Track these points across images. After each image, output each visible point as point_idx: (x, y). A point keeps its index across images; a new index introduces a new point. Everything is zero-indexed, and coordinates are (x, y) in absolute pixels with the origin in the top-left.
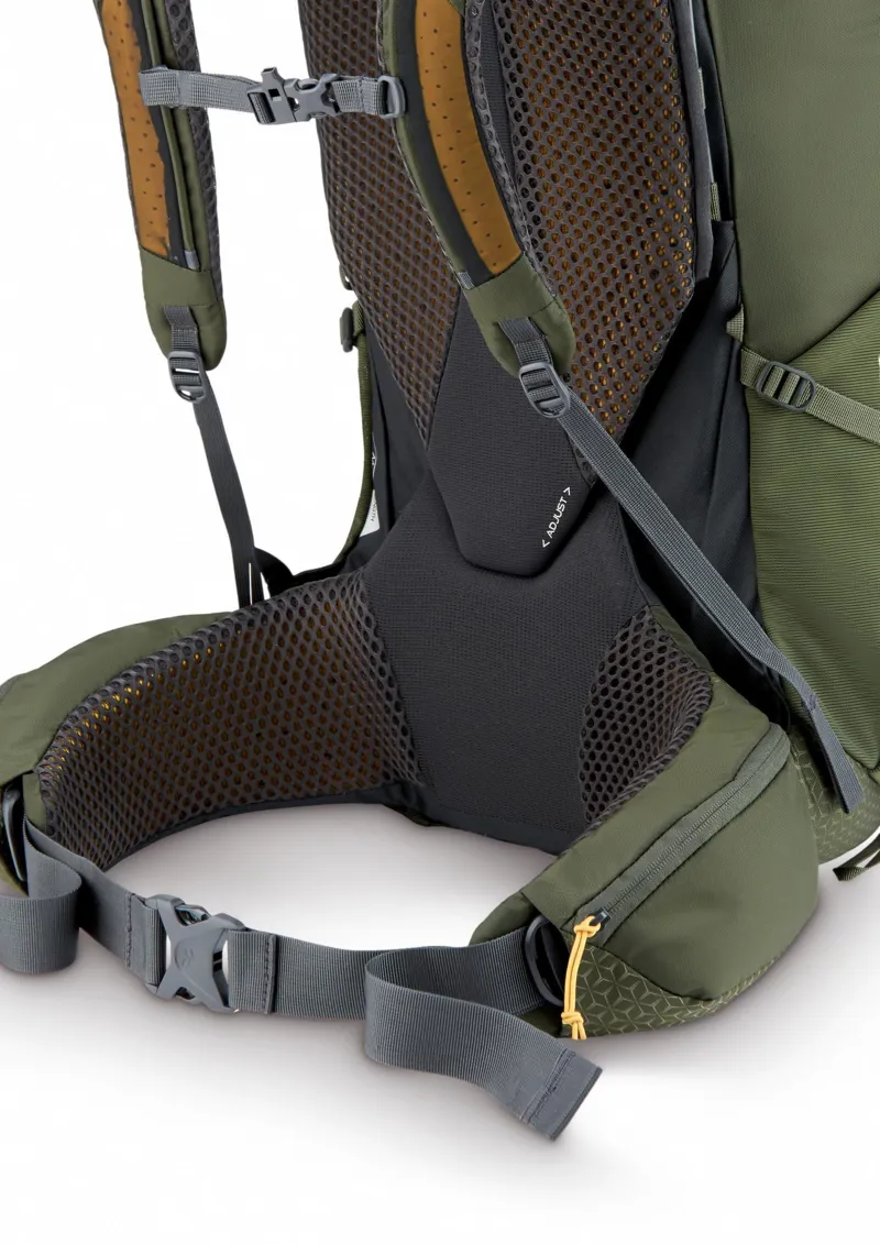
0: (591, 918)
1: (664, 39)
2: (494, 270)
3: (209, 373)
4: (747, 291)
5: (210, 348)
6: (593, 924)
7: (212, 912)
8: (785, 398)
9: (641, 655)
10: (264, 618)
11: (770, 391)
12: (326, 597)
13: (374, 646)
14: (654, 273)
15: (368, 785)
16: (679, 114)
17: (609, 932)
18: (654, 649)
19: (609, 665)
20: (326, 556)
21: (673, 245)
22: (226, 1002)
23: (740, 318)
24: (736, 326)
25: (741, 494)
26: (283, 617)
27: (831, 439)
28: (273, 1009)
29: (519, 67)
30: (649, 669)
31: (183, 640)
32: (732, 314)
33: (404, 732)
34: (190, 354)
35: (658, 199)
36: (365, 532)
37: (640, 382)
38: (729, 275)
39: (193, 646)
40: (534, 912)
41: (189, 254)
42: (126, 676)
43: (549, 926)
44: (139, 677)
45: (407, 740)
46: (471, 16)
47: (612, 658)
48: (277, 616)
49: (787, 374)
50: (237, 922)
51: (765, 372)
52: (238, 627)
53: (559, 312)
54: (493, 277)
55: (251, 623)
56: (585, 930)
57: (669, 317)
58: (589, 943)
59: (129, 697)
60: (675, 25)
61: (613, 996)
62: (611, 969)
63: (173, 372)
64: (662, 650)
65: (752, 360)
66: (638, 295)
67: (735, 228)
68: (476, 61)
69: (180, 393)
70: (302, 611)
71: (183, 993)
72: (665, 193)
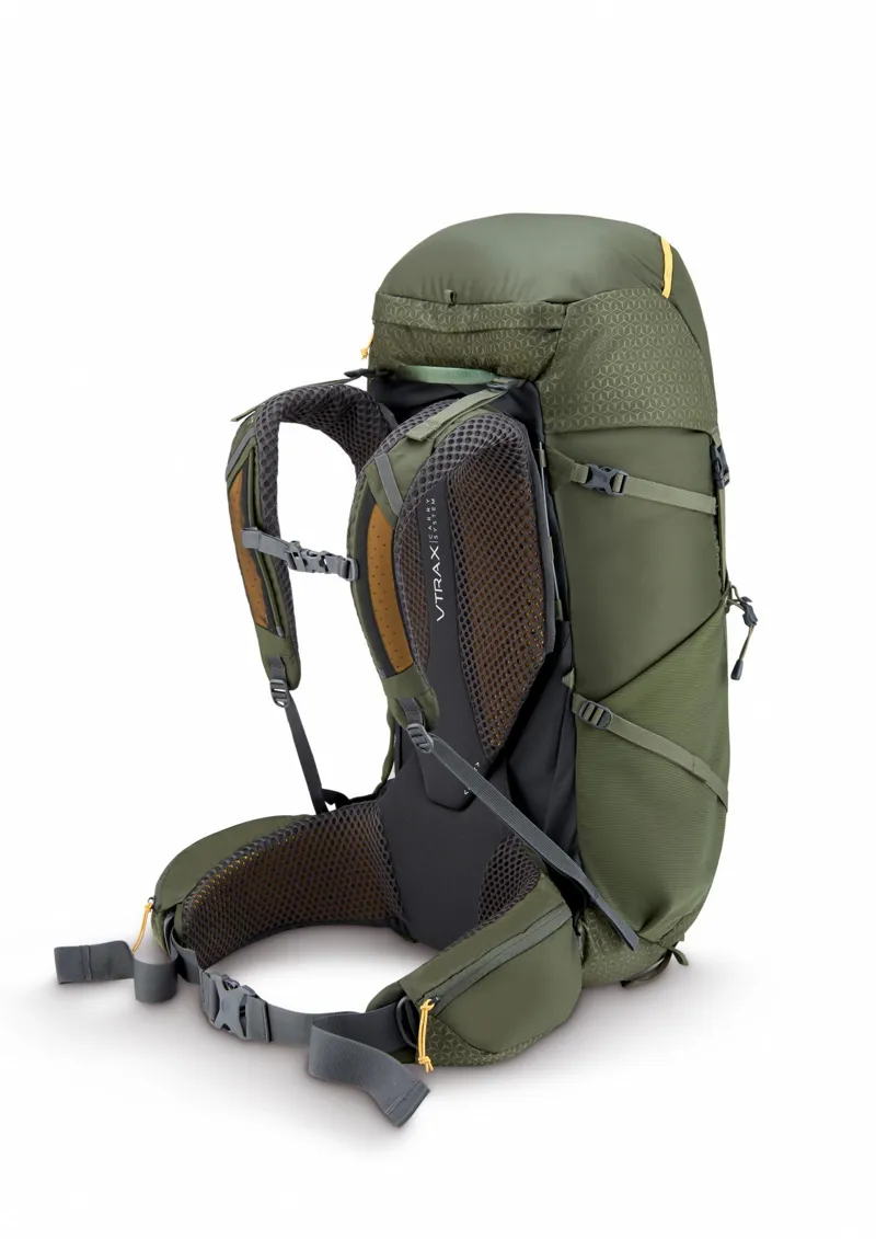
0: (429, 1000)
1: (529, 519)
2: (398, 670)
3: (291, 692)
4: (576, 660)
5: (292, 679)
6: (429, 1004)
7: (242, 984)
8: (595, 721)
9: (509, 859)
10: (327, 821)
11: (587, 717)
12: (355, 812)
13: (382, 841)
14: (522, 648)
15: (377, 918)
16: (537, 561)
17: (439, 1009)
18: (516, 856)
19: (493, 863)
20: (368, 789)
21: (533, 633)
22: (245, 1035)
23: (572, 674)
24: (569, 680)
25: (570, 775)
26: (337, 821)
27: (622, 746)
28: (271, 1039)
29: (459, 531)
30: (513, 866)
31: (280, 831)
32: (567, 672)
33: (395, 890)
34: (281, 681)
35: (526, 607)
36: (390, 778)
37: (516, 707)
38: (566, 651)
39: (285, 834)
40: (403, 994)
41: (278, 628)
42: (245, 850)
43: (411, 1002)
44: (252, 851)
45: (397, 894)
46: (399, 531)
47: (495, 859)
48: (334, 821)
49: (596, 708)
50: (251, 991)
51: (585, 705)
52: (311, 825)
53: (432, 696)
54: (397, 674)
55: (319, 824)
56: (426, 1008)
57: (530, 672)
58: (429, 1013)
59: (246, 861)
60: (536, 513)
61: (441, 1045)
62: (440, 1029)
63: (273, 691)
64: (520, 856)
65: (578, 699)
66: (515, 659)
67: (570, 626)
68: (398, 556)
69: (276, 702)
70: (348, 819)
71: (226, 1027)
72: (529, 604)
